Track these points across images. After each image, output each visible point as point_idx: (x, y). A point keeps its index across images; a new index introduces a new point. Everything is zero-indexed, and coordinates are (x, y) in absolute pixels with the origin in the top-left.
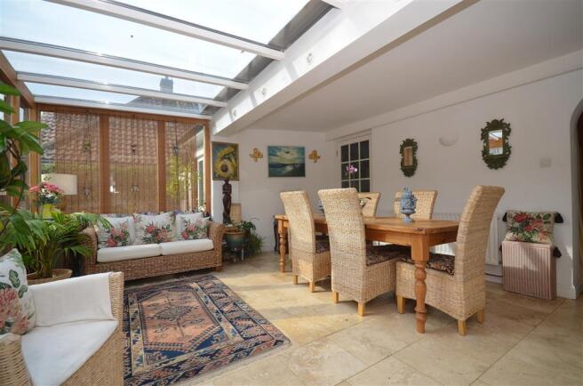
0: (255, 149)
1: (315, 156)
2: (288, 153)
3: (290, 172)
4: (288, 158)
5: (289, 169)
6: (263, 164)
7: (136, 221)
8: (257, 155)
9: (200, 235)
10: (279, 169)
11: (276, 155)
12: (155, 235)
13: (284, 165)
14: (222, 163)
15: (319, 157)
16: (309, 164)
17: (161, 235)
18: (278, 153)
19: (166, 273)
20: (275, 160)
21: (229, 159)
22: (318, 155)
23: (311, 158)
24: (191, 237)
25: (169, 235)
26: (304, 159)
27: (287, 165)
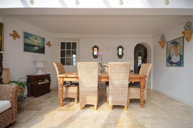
0: (14, 31)
1: (49, 44)
2: (36, 39)
3: (36, 50)
4: (37, 42)
5: (36, 48)
6: (20, 42)
8: (15, 35)
10: (30, 48)
11: (29, 39)
13: (34, 46)
15: (51, 45)
16: (47, 48)
18: (30, 38)
20: (28, 41)
22: (51, 44)
23: (47, 45)
26: (44, 44)
27: (36, 46)
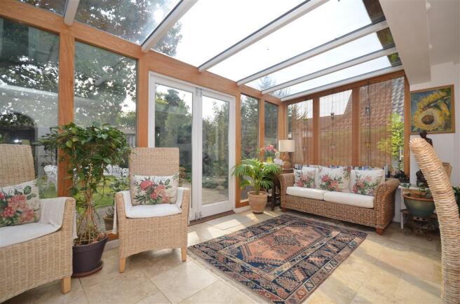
7: (320, 171)
9: (367, 191)
12: (329, 184)
14: (425, 113)
17: (333, 185)
19: (333, 217)
21: (437, 107)
24: (359, 192)
25: (340, 186)
